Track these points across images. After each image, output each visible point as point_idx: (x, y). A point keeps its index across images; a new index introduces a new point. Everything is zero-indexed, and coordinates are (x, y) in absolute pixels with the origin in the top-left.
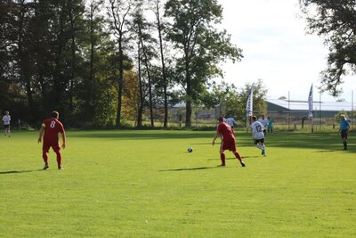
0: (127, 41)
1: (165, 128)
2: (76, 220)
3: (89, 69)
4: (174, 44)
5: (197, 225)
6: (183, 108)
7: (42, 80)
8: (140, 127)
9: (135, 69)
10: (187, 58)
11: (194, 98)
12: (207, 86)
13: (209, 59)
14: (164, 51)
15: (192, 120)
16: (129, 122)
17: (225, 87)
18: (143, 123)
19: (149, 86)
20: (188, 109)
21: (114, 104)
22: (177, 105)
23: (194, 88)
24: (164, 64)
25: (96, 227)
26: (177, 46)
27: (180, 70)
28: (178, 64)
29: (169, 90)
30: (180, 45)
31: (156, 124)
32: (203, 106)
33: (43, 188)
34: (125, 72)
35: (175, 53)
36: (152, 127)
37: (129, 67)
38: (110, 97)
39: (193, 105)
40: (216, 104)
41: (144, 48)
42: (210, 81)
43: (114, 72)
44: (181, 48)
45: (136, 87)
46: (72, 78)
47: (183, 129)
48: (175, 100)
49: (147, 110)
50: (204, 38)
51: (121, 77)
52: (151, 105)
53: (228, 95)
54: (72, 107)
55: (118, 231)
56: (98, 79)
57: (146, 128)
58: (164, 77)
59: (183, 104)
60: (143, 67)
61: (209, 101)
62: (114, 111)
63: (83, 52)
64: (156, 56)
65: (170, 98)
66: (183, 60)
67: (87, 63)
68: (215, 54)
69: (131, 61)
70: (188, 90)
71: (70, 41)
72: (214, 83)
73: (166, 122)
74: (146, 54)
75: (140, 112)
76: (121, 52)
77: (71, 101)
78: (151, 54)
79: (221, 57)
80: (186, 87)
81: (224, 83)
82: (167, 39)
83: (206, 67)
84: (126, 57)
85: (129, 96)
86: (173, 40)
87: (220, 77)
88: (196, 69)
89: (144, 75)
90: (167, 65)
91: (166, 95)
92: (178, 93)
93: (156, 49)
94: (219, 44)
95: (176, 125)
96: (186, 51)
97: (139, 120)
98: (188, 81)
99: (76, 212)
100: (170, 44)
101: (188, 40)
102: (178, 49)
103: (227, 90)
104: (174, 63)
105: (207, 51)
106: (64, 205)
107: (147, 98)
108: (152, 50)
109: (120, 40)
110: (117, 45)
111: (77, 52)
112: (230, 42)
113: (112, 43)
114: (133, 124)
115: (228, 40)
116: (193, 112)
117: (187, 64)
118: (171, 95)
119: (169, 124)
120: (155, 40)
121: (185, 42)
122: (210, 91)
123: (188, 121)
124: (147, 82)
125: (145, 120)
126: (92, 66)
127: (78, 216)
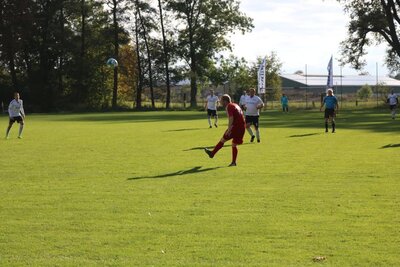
0: (122, 11)
1: (168, 108)
2: (70, 214)
3: (79, 44)
4: (176, 13)
5: (205, 217)
6: (187, 86)
7: (27, 58)
8: (139, 108)
9: (132, 43)
10: (190, 30)
11: (200, 74)
12: (214, 61)
13: (215, 30)
14: (164, 22)
15: (198, 99)
16: (127, 103)
17: (234, 62)
18: (143, 104)
19: (148, 61)
20: (194, 86)
21: (109, 83)
22: (181, 83)
23: (200, 62)
24: (164, 37)
25: (92, 221)
26: (179, 16)
27: (183, 44)
28: (181, 37)
29: (172, 66)
30: (183, 14)
31: (158, 105)
32: (210, 83)
33: (32, 179)
34: (121, 46)
35: (177, 24)
36: (153, 109)
37: (126, 41)
38: (105, 75)
39: (198, 83)
40: (224, 80)
41: (142, 19)
42: (217, 55)
43: (109, 47)
44: (184, 18)
45: (134, 64)
46: (61, 54)
47: (188, 109)
48: (178, 77)
49: (147, 88)
50: (209, 7)
51: (117, 52)
52: (151, 83)
53: (238, 71)
54: (61, 87)
55: (118, 225)
56: (91, 56)
57: (146, 109)
58: (165, 51)
59: (188, 82)
60: (141, 40)
61: (217, 78)
62: (109, 91)
63: (73, 25)
64: (156, 28)
65: (172, 75)
66: (186, 31)
67: (78, 37)
68: (222, 24)
69: (127, 34)
70: (192, 65)
71: (58, 12)
72: (222, 57)
73: (168, 102)
74: (144, 25)
75: (139, 91)
76: (116, 24)
77: (61, 80)
78: (149, 25)
79: (229, 27)
80: (190, 62)
81: (232, 57)
82: (168, 8)
83: (212, 40)
84: (122, 30)
85: (126, 74)
86: (175, 10)
87: (228, 50)
88: (201, 42)
89: (143, 49)
90: (168, 38)
91: (168, 71)
92: (181, 69)
93: (156, 20)
94: (227, 13)
95: (180, 105)
96: (190, 21)
97: (139, 100)
98: (192, 55)
99: (70, 205)
100: (172, 14)
101: (191, 10)
102: (181, 20)
103: (237, 65)
104: (176, 36)
105: (214, 22)
106: (57, 198)
107: (147, 76)
108: (151, 21)
109: (114, 11)
110: (111, 17)
111: (66, 25)
112: (239, 10)
113: (106, 14)
114: (131, 105)
115: (236, 9)
116: (199, 91)
117: (191, 36)
118: (174, 71)
119: (171, 105)
120: (154, 10)
121: (188, 11)
122: (217, 66)
123: (193, 101)
124: (146, 57)
125: (144, 100)
126: (83, 40)
127: (72, 210)
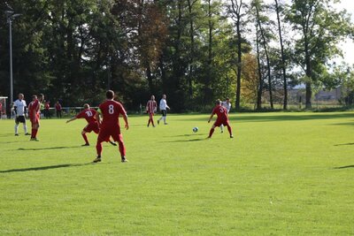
0: (244, 24)
1: (285, 110)
2: (201, 201)
3: (207, 54)
4: (293, 25)
5: (323, 206)
6: (302, 90)
7: (161, 65)
8: (259, 110)
9: (253, 53)
10: (306, 40)
11: (314, 79)
12: (328, 67)
13: (329, 39)
14: (282, 33)
15: (312, 101)
16: (248, 105)
17: (346, 67)
18: (263, 106)
19: (268, 68)
20: (308, 90)
21: (233, 87)
22: (297, 87)
23: (313, 68)
24: (282, 46)
25: (220, 208)
26: (295, 28)
27: (298, 52)
28: (297, 45)
29: (288, 72)
30: (299, 26)
31: (276, 106)
32: (324, 87)
33: (166, 170)
34: (243, 54)
35: (293, 35)
36: (272, 110)
37: (247, 50)
38: (229, 80)
39: (313, 87)
40: (336, 84)
41: (262, 30)
42: (330, 62)
43: (233, 55)
44: (300, 29)
45: (254, 70)
46: (191, 62)
47: (303, 110)
48: (295, 82)
49: (266, 93)
50: (323, 18)
51: (240, 60)
52: (270, 88)
53: (349, 76)
54: (191, 91)
55: (244, 212)
56: (217, 63)
57: (265, 110)
58: (285, 57)
59: (303, 86)
60: (262, 49)
61: (330, 82)
62: (233, 94)
63: (202, 38)
64: (275, 38)
65: (289, 80)
66: (302, 41)
67: (206, 47)
68: (335, 34)
69: (249, 44)
70: (308, 72)
71: (188, 26)
72: (334, 63)
73: (285, 104)
74: (264, 36)
75: (260, 94)
76: (239, 35)
77: (191, 85)
78: (269, 37)
79: (341, 37)
80: (305, 68)
81: (344, 63)
82: (286, 20)
83: (325, 48)
84: (244, 41)
85: (248, 79)
86: (292, 22)
87: (340, 57)
88: (314, 51)
89: (262, 57)
90: (286, 47)
91: (285, 76)
92: (297, 74)
93: (274, 31)
94: (339, 24)
95: (296, 107)
96: (305, 32)
97: (259, 102)
98: (307, 62)
99: (200, 193)
100: (288, 26)
101: (307, 21)
102: (297, 31)
103: (348, 70)
104: (293, 45)
105: (327, 32)
106: (188, 187)
107: (266, 81)
108: (270, 32)
109: (238, 24)
110: (235, 29)
111: (195, 37)
112: (351, 21)
113: (230, 26)
114: (253, 106)
115: (348, 20)
116: (313, 93)
117: (306, 45)
118: (291, 77)
119: (288, 106)
120: (273, 22)
121: (304, 23)
122: (331, 71)
123: (308, 103)
124: (266, 64)
125: (264, 102)
126: (210, 50)
127: (202, 197)
